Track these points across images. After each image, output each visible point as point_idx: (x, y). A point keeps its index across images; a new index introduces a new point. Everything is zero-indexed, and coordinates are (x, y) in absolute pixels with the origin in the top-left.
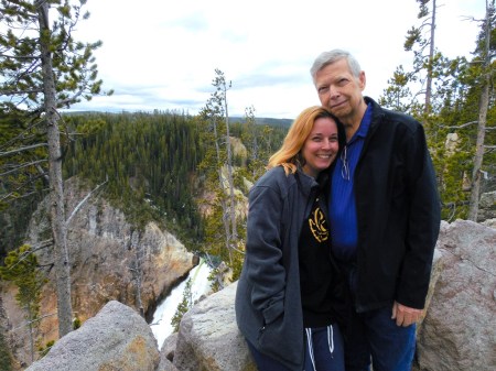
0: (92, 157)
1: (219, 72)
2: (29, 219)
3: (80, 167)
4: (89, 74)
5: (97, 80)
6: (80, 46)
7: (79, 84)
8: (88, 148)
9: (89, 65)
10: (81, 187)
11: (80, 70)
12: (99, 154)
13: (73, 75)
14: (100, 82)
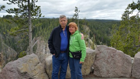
0: (44, 31)
1: (76, 8)
2: (27, 48)
3: (41, 34)
4: (39, 12)
5: (41, 13)
6: (37, 6)
7: (36, 15)
8: (43, 29)
9: (39, 10)
10: (41, 40)
11: (37, 11)
12: (46, 30)
13: (35, 13)
14: (41, 14)
